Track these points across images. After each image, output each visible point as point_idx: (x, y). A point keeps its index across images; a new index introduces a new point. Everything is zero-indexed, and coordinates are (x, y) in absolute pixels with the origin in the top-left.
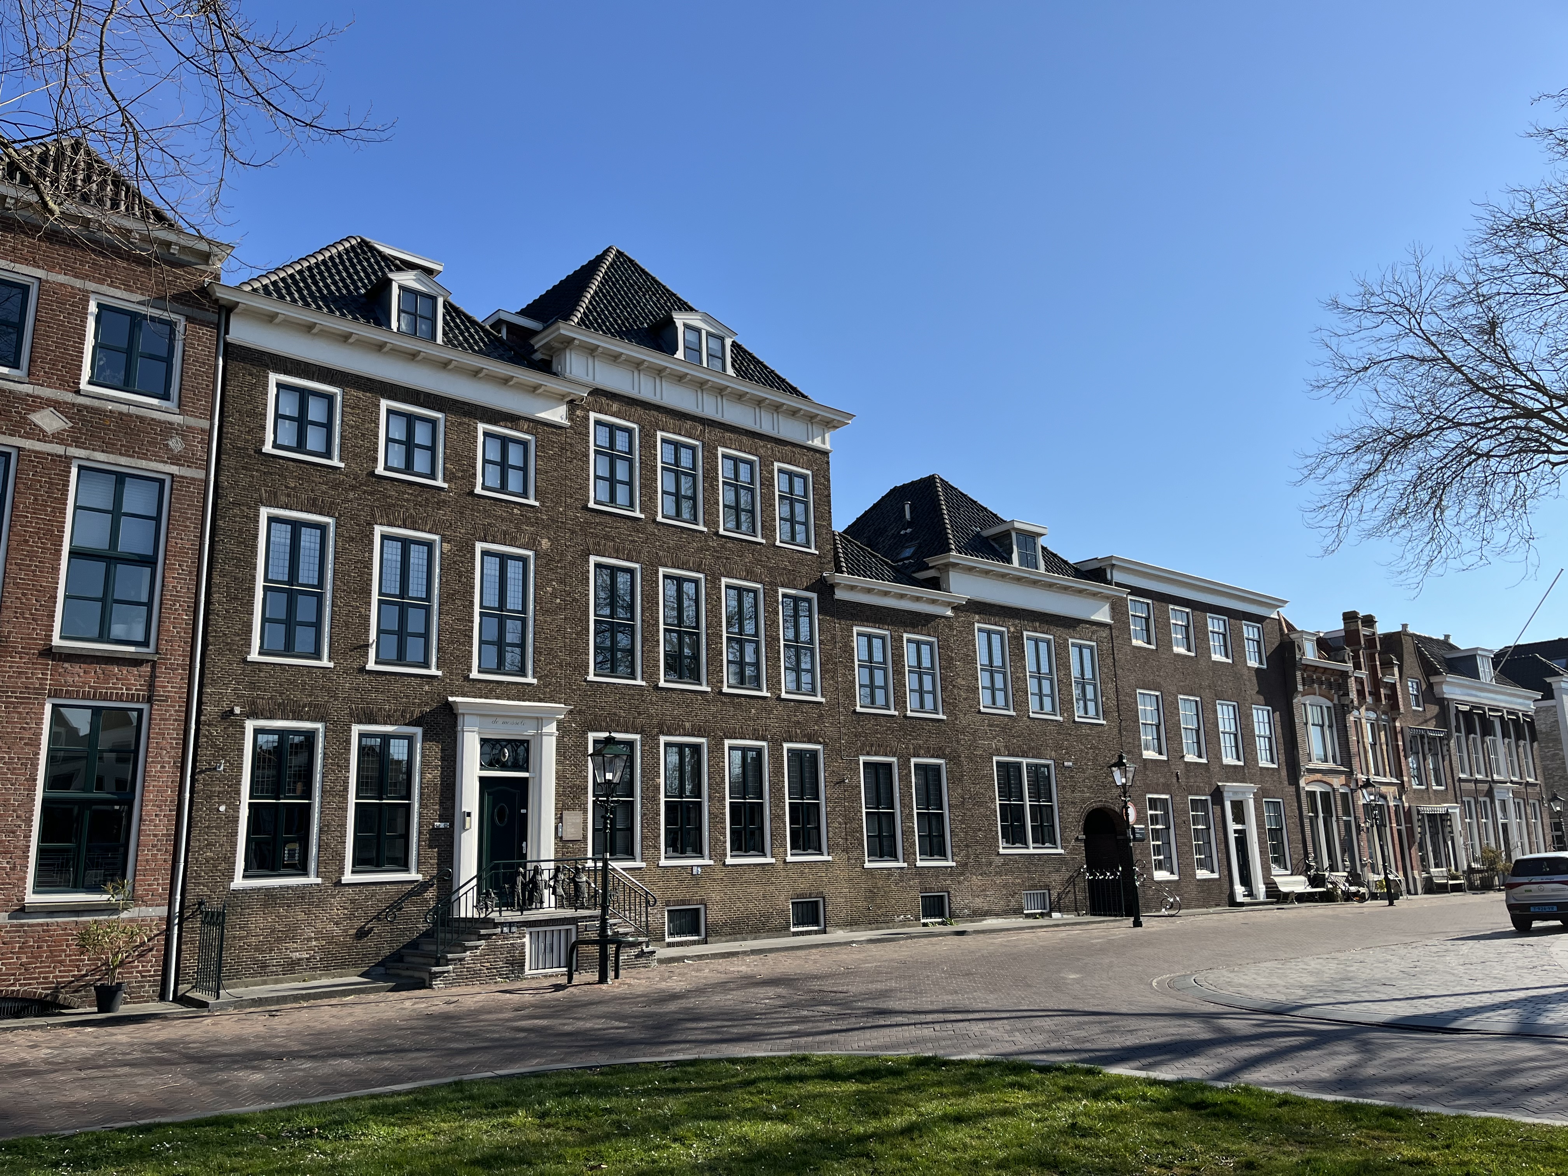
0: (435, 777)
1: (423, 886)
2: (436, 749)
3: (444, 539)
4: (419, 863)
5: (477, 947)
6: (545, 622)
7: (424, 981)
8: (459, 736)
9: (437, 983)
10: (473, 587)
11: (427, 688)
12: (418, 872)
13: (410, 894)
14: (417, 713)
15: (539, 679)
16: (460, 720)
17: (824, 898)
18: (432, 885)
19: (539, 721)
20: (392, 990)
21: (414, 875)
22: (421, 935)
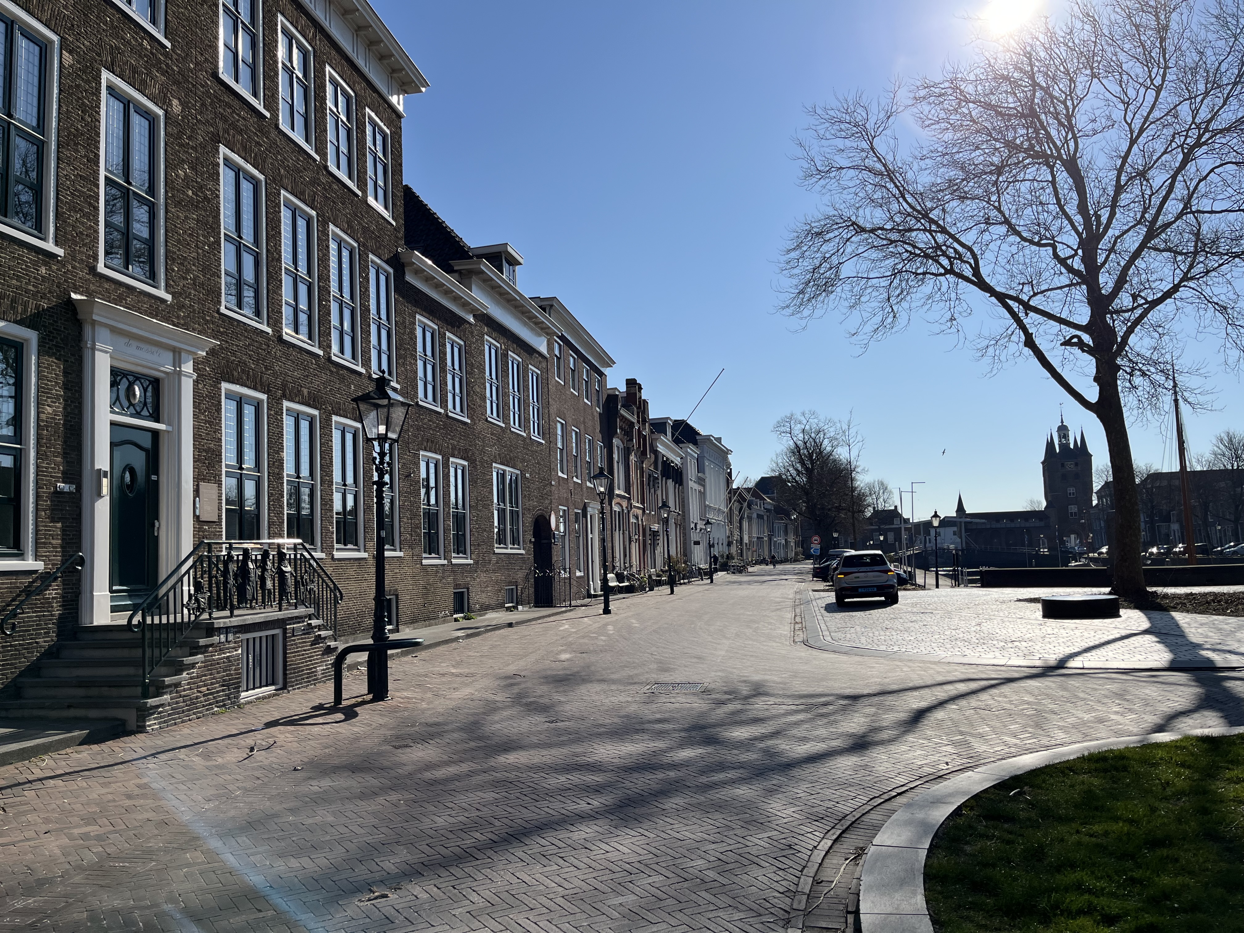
0: (55, 413)
1: (46, 578)
2: (56, 369)
3: (64, 45)
4: (37, 544)
5: (193, 665)
6: (178, 217)
7: (132, 723)
8: (87, 354)
9: (152, 723)
10: (98, 134)
11: (43, 270)
12: (37, 558)
13: (28, 592)
14: (31, 309)
15: (173, 294)
16: (88, 330)
17: (397, 596)
18: (55, 579)
19: (177, 355)
20: (87, 741)
21: (30, 563)
22: (43, 655)
